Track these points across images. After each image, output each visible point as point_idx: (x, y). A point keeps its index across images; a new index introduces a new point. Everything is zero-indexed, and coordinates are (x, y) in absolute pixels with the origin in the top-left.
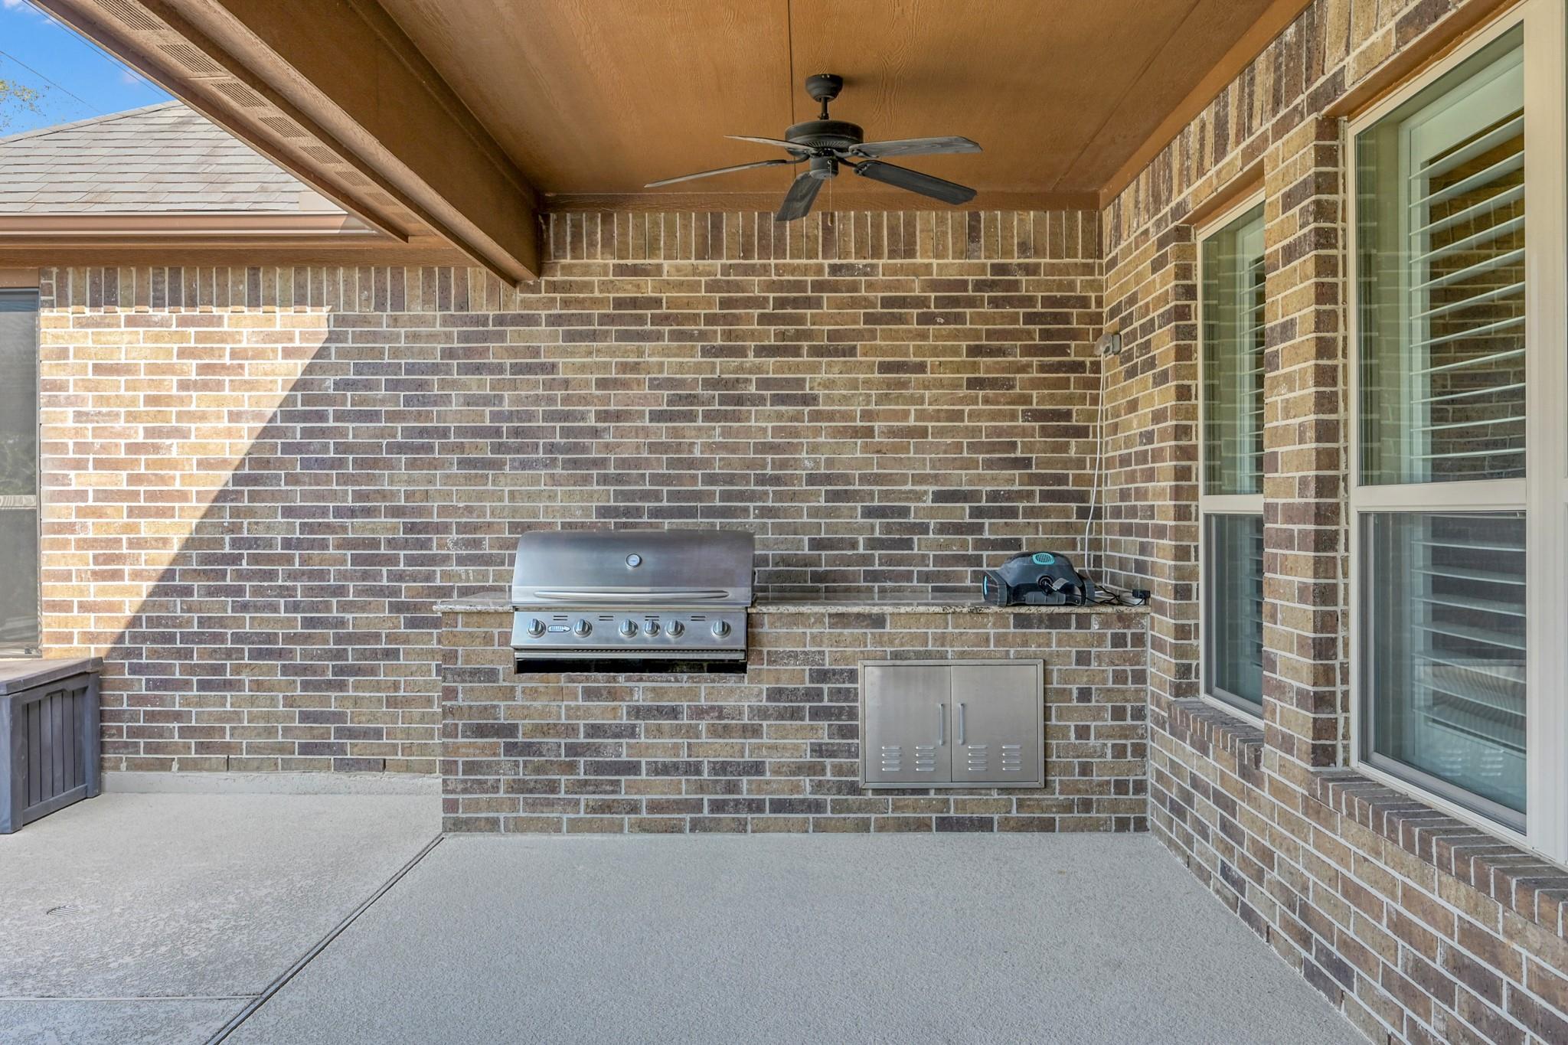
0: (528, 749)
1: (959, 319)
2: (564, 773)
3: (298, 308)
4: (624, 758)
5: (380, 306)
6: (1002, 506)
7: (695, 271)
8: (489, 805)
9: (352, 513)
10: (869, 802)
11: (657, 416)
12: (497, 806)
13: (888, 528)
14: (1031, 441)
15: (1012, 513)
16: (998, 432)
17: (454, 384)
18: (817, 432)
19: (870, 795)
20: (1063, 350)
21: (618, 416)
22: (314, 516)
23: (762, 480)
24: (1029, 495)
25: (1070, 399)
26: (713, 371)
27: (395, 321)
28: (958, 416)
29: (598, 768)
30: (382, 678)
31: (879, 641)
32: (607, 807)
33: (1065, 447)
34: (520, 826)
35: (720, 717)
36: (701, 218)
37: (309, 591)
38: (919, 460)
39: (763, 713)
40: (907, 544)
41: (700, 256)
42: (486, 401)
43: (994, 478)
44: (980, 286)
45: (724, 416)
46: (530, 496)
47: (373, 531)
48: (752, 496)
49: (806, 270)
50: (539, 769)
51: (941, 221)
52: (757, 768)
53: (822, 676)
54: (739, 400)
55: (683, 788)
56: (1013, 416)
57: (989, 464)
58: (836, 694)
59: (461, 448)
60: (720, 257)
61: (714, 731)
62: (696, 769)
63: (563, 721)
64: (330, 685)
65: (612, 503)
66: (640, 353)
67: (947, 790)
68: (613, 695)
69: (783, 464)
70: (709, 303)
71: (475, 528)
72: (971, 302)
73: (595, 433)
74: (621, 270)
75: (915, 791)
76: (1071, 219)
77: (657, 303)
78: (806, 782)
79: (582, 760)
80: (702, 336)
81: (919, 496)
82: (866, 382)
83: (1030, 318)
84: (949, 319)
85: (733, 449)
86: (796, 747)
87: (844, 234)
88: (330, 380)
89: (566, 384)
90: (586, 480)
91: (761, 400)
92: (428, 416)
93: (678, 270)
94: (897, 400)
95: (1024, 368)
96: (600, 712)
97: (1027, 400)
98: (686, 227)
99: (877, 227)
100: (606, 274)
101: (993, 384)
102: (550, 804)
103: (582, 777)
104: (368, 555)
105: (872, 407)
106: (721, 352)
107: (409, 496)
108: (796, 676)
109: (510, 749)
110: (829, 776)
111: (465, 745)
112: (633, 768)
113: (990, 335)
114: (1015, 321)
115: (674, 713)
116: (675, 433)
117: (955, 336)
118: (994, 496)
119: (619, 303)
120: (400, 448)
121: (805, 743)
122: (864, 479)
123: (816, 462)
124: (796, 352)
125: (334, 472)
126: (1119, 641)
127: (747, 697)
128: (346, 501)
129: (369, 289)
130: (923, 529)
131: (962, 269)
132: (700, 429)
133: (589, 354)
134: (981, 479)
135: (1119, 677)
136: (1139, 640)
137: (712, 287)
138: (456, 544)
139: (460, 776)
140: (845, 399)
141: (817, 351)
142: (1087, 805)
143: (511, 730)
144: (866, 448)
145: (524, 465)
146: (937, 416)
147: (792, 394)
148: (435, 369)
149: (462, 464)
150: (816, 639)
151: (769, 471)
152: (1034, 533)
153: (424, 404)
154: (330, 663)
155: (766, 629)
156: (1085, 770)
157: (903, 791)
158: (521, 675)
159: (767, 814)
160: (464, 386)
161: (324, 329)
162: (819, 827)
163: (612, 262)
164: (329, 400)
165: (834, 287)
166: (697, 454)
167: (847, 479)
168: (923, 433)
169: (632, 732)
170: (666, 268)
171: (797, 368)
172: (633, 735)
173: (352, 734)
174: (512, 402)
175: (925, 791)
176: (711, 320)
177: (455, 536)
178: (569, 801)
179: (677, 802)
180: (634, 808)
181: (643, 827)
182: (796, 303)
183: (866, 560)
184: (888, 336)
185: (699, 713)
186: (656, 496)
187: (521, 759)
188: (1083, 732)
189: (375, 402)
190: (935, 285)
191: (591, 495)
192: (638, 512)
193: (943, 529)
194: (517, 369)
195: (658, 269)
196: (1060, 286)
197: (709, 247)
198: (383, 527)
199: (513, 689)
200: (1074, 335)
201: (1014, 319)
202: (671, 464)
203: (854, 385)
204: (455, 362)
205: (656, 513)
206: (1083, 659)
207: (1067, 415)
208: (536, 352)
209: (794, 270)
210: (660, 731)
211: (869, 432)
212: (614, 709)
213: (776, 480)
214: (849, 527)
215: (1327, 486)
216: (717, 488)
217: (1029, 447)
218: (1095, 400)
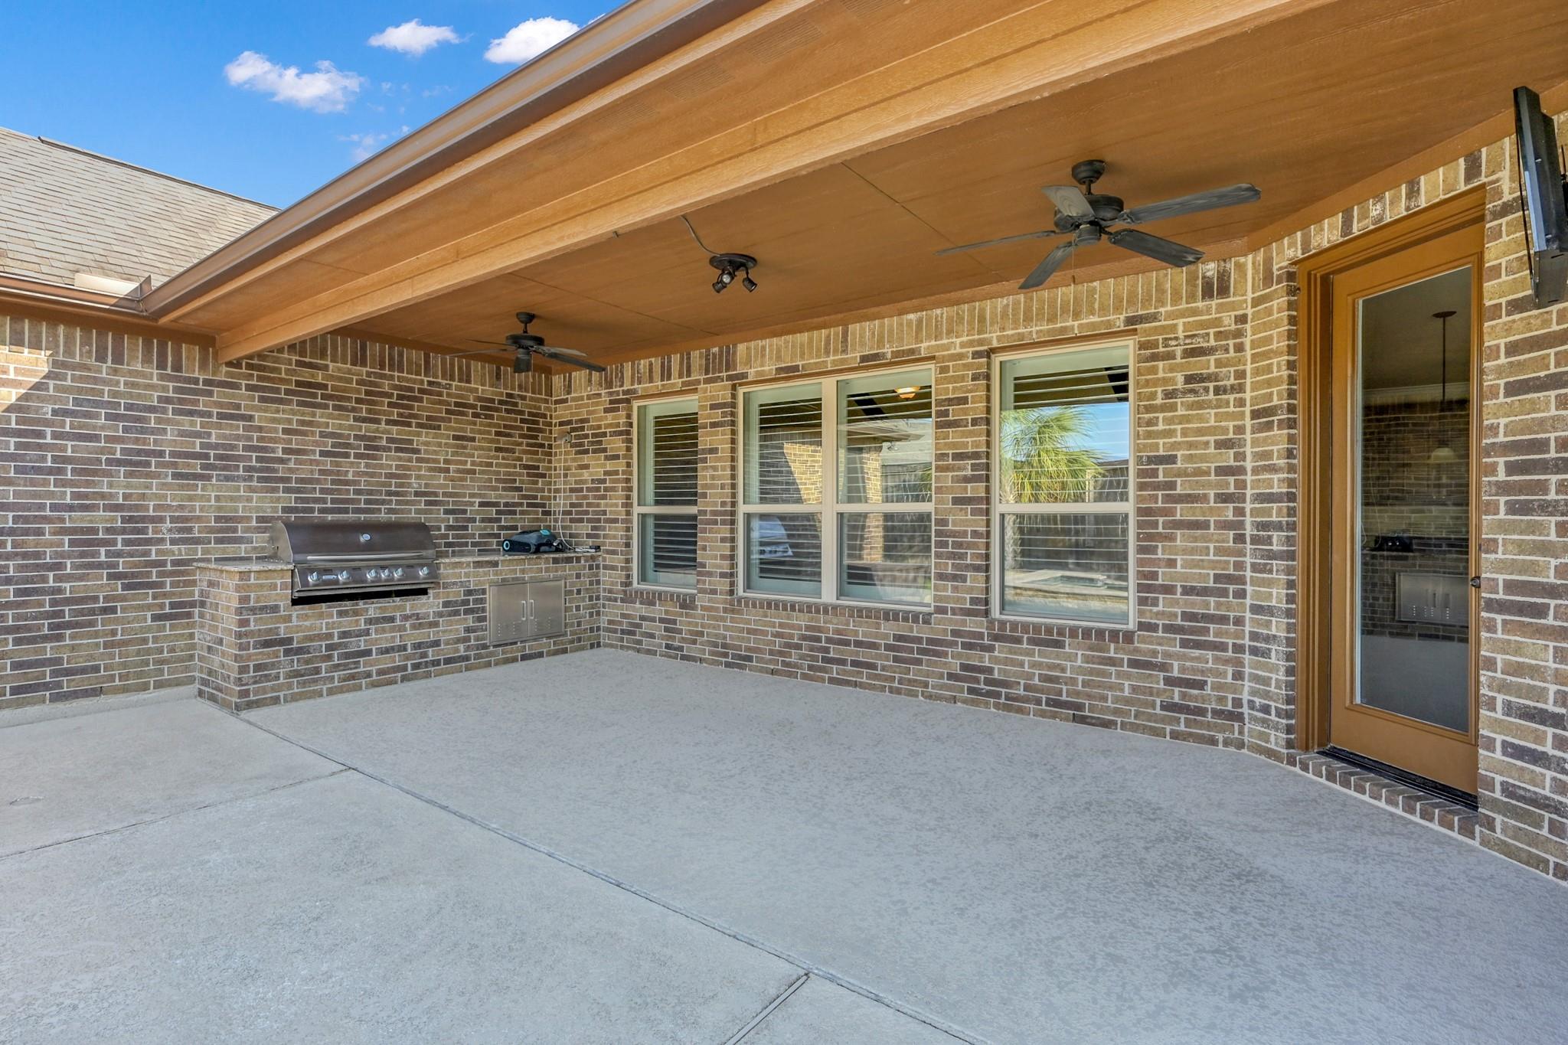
0: (299, 651)
1: (491, 417)
2: (324, 662)
3: (14, 348)
4: (362, 648)
5: (101, 358)
6: (509, 509)
7: (349, 372)
8: (273, 689)
9: (71, 508)
10: (491, 652)
11: (323, 454)
12: (279, 688)
13: (456, 520)
14: (522, 478)
15: (515, 513)
16: (509, 474)
17: (168, 421)
18: (420, 469)
19: (491, 648)
20: (536, 437)
21: (298, 452)
22: (29, 510)
23: (389, 493)
24: (521, 505)
25: (539, 460)
26: (360, 430)
27: (115, 372)
28: (490, 465)
29: (347, 656)
30: (100, 628)
31: (496, 574)
32: (353, 677)
33: (536, 483)
34: (295, 698)
35: (418, 619)
36: (354, 343)
37: (20, 568)
38: (472, 486)
39: (440, 615)
40: (466, 528)
41: (354, 364)
42: (198, 435)
43: (507, 496)
44: (501, 402)
45: (368, 457)
46: (232, 499)
47: (91, 521)
48: (383, 502)
49: (414, 381)
50: (307, 662)
51: (483, 368)
52: (436, 643)
53: (469, 593)
54: (377, 448)
55: (397, 659)
56: (515, 466)
57: (504, 489)
58: (476, 601)
59: (174, 465)
60: (366, 366)
61: (414, 627)
62: (404, 648)
63: (324, 631)
64: (46, 638)
65: (293, 505)
66: (314, 415)
67: (525, 641)
68: (356, 613)
69: (402, 485)
70: (358, 392)
71: (186, 519)
72: (497, 410)
73: (282, 461)
74: (299, 363)
75: (512, 644)
76: (540, 377)
77: (325, 387)
78: (461, 647)
79: (336, 653)
80: (354, 410)
81: (472, 504)
82: (446, 444)
83: (523, 421)
84: (487, 417)
85: (372, 475)
86: (457, 630)
87: (436, 365)
88: (48, 409)
89: (260, 429)
90: (275, 490)
91: (389, 449)
92: (145, 442)
93: (339, 370)
94: (461, 455)
95: (520, 444)
96: (348, 623)
97: (521, 459)
98: (344, 345)
99: (452, 365)
100: (291, 365)
101: (507, 450)
102: (315, 681)
103: (336, 662)
104: (86, 540)
105: (449, 457)
106: (364, 420)
107: (126, 497)
108: (456, 594)
109: (287, 653)
110: (472, 642)
111: (256, 654)
112: (368, 653)
113: (505, 426)
114: (516, 422)
115: (392, 619)
116: (338, 464)
117: (490, 425)
118: (506, 504)
119: (298, 383)
120: (119, 463)
121: (461, 627)
122: (445, 494)
123: (420, 485)
124: (409, 425)
125: (52, 477)
126: (591, 568)
127: (432, 607)
128: (65, 499)
129: (91, 345)
130: (474, 520)
131: (494, 393)
132: (352, 463)
133: (278, 411)
134: (501, 496)
135: (591, 583)
136: (598, 567)
137: (360, 382)
138: (170, 530)
139: (252, 674)
140: (436, 452)
141: (419, 425)
142: (579, 640)
143: (290, 640)
144: (445, 479)
145: (227, 479)
146: (480, 464)
147: (404, 447)
148: (152, 409)
149: (175, 476)
150: (467, 575)
151: (393, 489)
152: (523, 521)
153: (142, 433)
154: (46, 622)
155: (441, 571)
156: (579, 623)
157: (506, 645)
158: (297, 607)
159: (442, 666)
160: (178, 423)
161: (45, 369)
162: (468, 669)
163: (294, 358)
164: (47, 423)
165: (430, 393)
166: (350, 477)
167: (436, 494)
168: (473, 472)
169: (367, 633)
170: (331, 368)
171: (410, 433)
172: (368, 634)
173: (68, 672)
174: (218, 437)
175: (516, 643)
176: (359, 401)
177: (168, 525)
178: (328, 677)
179: (393, 668)
180: (369, 675)
181: (375, 685)
182: (409, 398)
183: (446, 536)
184: (457, 421)
185: (406, 618)
186: (324, 501)
187: (295, 657)
188: (578, 608)
189: (94, 428)
190: (480, 399)
191: (278, 499)
192: (312, 510)
193: (483, 520)
194: (220, 416)
195: (326, 368)
196: (535, 407)
197: (359, 360)
198: (100, 519)
199: (290, 615)
200: (541, 431)
201: (516, 420)
202: (333, 482)
203: (439, 445)
204: (171, 407)
205: (322, 511)
206: (578, 576)
207: (538, 468)
208: (238, 407)
209: (408, 380)
210: (384, 631)
211: (447, 470)
212: (357, 621)
213: (397, 494)
214: (437, 520)
215: (734, 504)
216: (363, 497)
217: (522, 482)
218: (550, 462)
